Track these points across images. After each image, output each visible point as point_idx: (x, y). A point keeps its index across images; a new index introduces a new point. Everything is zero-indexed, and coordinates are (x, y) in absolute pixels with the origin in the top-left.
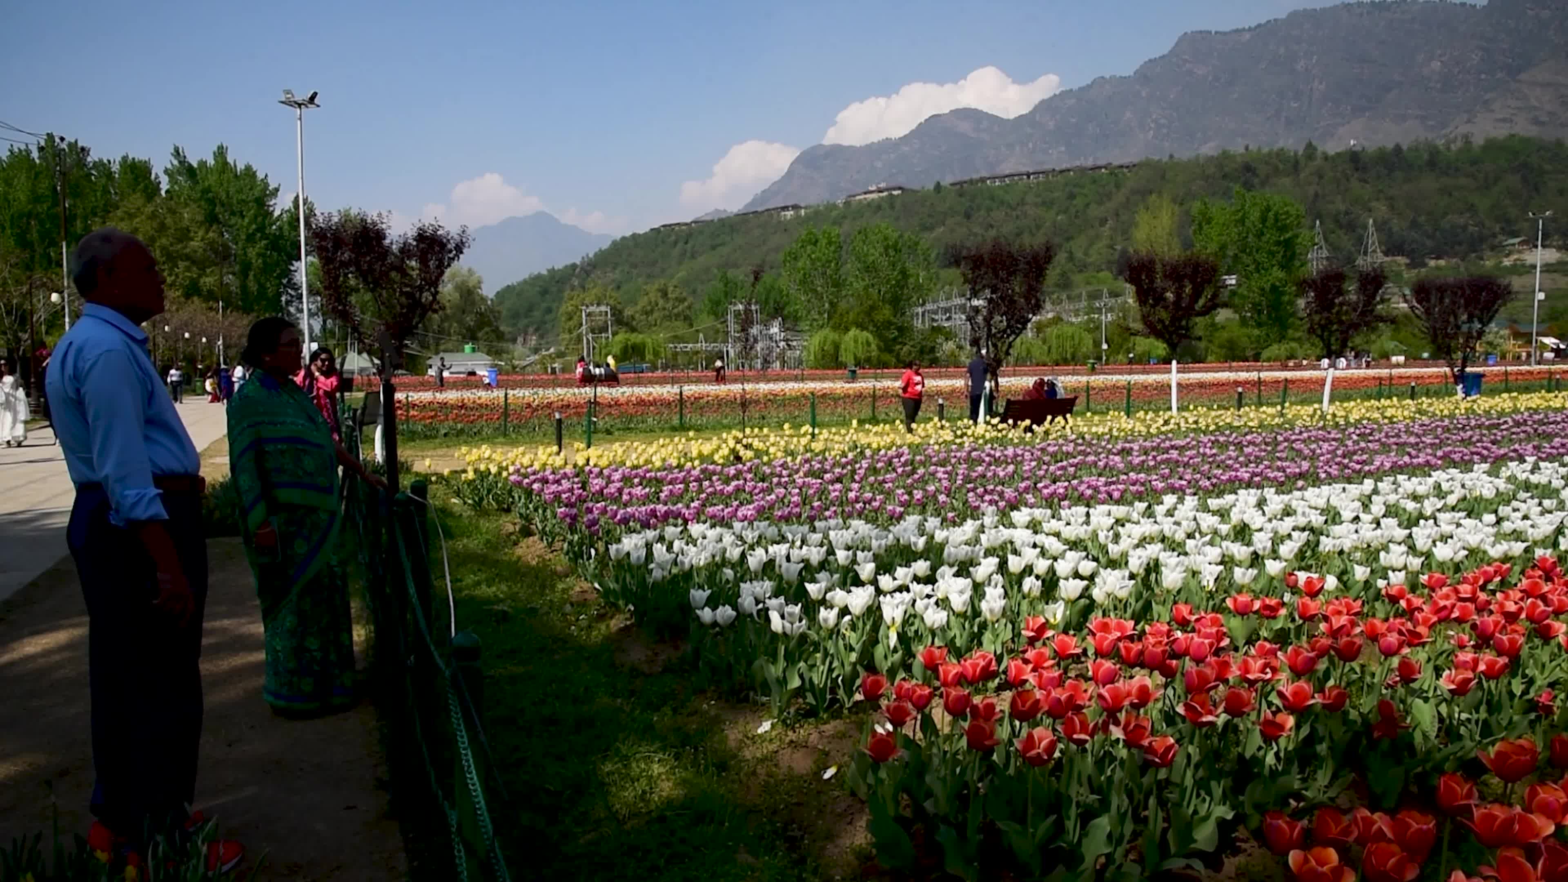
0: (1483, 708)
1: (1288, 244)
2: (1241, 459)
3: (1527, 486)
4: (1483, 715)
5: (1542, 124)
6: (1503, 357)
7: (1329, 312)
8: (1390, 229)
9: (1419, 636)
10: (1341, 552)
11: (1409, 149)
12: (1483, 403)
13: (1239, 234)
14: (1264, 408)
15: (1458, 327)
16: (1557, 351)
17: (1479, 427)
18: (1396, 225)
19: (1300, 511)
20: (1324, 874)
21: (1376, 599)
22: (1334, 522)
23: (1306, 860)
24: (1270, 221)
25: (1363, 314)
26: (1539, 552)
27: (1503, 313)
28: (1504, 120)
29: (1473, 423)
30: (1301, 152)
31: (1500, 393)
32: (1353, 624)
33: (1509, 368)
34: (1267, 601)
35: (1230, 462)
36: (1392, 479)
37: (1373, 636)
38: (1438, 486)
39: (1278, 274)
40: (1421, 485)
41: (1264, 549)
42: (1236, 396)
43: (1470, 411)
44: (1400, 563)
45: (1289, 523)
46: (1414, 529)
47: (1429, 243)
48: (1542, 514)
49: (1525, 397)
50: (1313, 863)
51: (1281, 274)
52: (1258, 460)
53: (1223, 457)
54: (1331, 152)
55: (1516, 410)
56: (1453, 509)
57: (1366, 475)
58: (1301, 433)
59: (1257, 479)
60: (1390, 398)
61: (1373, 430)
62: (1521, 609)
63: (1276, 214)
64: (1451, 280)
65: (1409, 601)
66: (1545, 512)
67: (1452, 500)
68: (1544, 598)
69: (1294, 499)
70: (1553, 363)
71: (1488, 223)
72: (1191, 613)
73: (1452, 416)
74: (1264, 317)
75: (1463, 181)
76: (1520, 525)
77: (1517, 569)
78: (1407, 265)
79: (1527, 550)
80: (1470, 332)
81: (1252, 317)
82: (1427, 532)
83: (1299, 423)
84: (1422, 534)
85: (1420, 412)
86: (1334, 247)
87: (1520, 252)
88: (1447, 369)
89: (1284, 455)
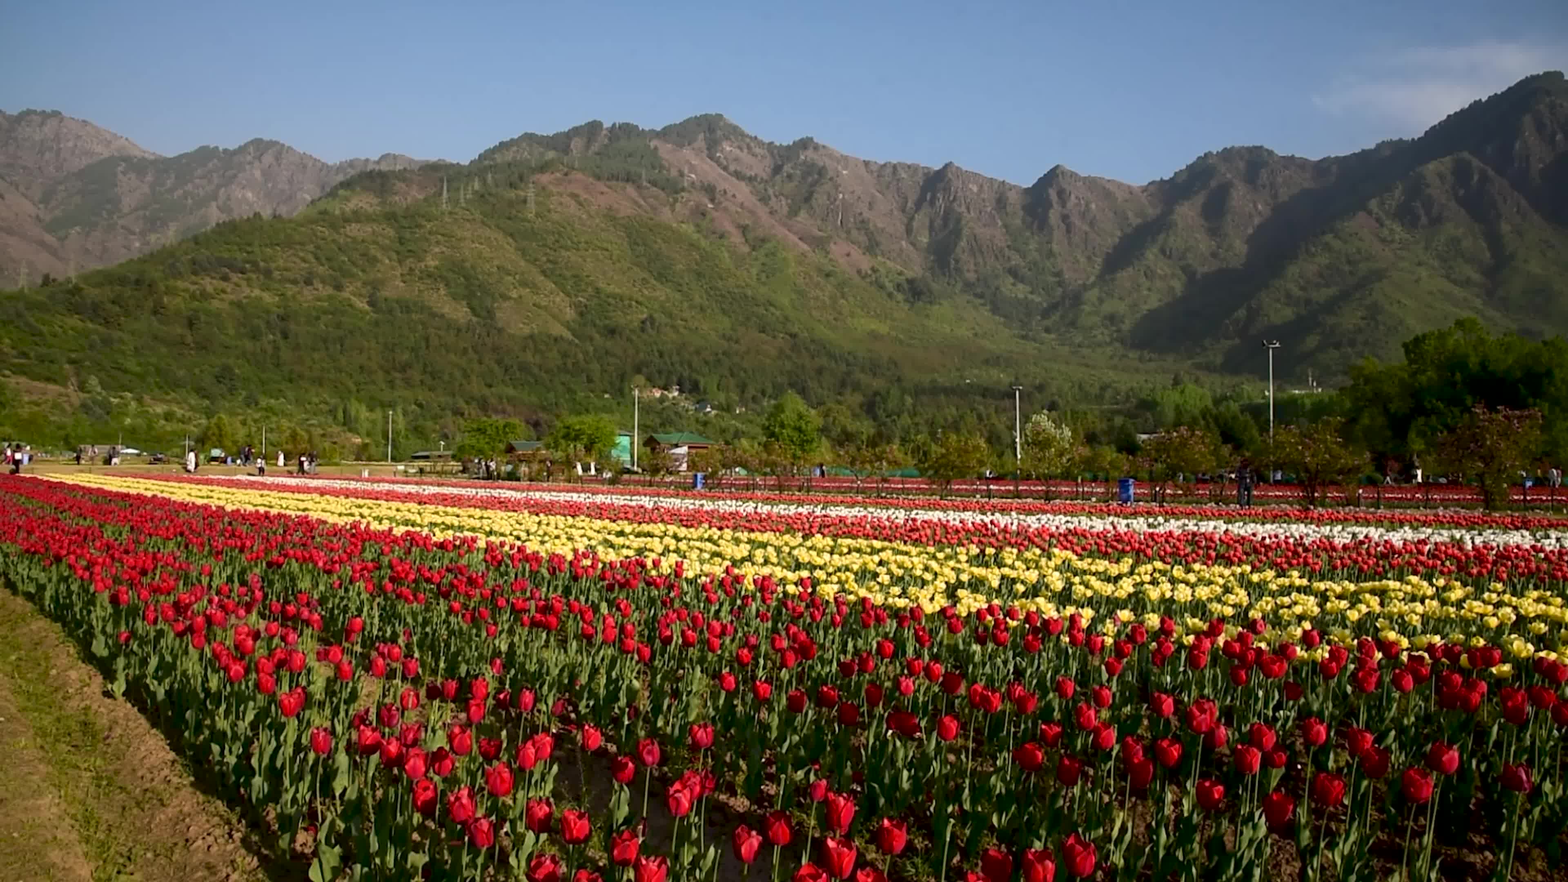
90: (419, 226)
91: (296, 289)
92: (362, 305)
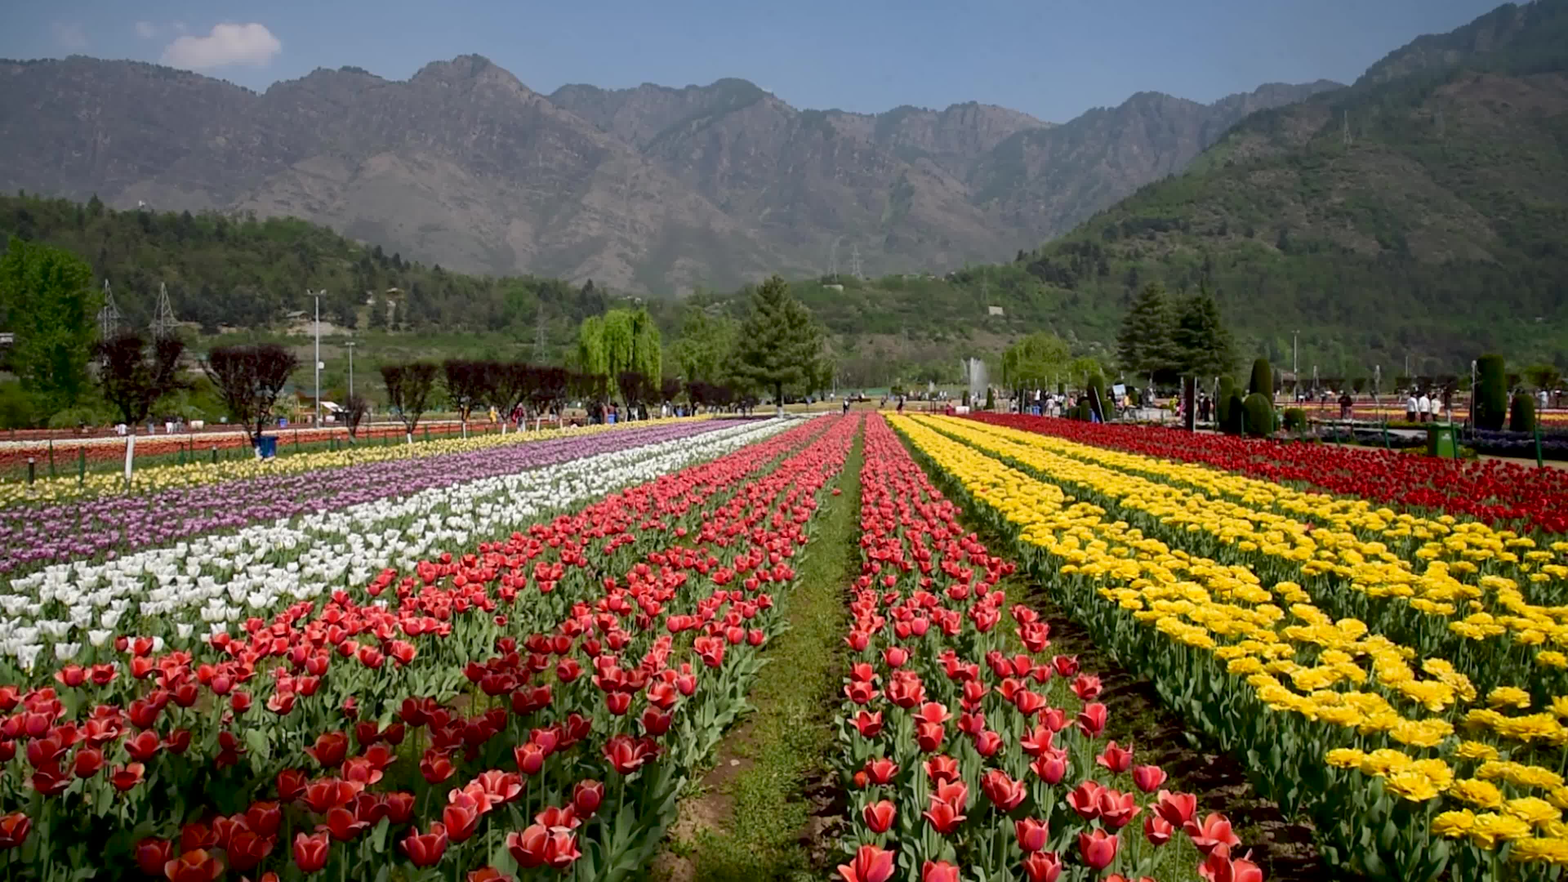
0: (304, 725)
1: (75, 302)
2: (42, 535)
3: (321, 535)
4: (305, 729)
5: (315, 211)
6: (293, 420)
7: (127, 377)
8: (182, 295)
9: (246, 671)
10: (163, 615)
11: (199, 217)
12: (279, 464)
13: (16, 288)
14: (61, 479)
15: (252, 393)
16: (337, 414)
17: (278, 485)
18: (190, 292)
19: (115, 580)
20: (197, 870)
21: (202, 653)
22: (151, 587)
23: (181, 865)
24: (54, 275)
25: (162, 379)
26: (335, 589)
27: (290, 381)
28: (282, 202)
29: (271, 482)
30: (85, 206)
31: (292, 453)
32: (187, 672)
33: (299, 431)
34: (99, 668)
35: (31, 539)
36: (203, 540)
37: (207, 681)
38: (246, 543)
39: (63, 334)
40: (231, 543)
41: (85, 621)
42: (27, 468)
43: (268, 471)
44: (221, 614)
45: (104, 595)
46: (230, 584)
47: (221, 311)
48: (334, 558)
49: (313, 456)
50: (187, 864)
51: (68, 335)
52: (61, 535)
53: (21, 534)
54: (119, 211)
55: (306, 469)
56: (262, 562)
57: (180, 538)
58: (105, 503)
59: (64, 554)
60: (192, 462)
61: (179, 495)
62: (324, 636)
63: (60, 270)
64: (243, 348)
65: (233, 646)
66: (337, 555)
67: (260, 553)
68: (340, 624)
69: (108, 569)
70: (333, 425)
71: (273, 296)
72: (18, 694)
73: (252, 477)
74: (50, 380)
75: (249, 254)
76: (318, 568)
77: (319, 607)
78: (200, 331)
79: (326, 590)
80: (263, 398)
81: (35, 380)
82: (241, 584)
83: (102, 492)
84: (237, 587)
85: (225, 475)
86: (126, 310)
87: (301, 324)
88: (245, 433)
89: (90, 527)
90: (1322, 165)
91: (1212, 240)
92: (1272, 248)
